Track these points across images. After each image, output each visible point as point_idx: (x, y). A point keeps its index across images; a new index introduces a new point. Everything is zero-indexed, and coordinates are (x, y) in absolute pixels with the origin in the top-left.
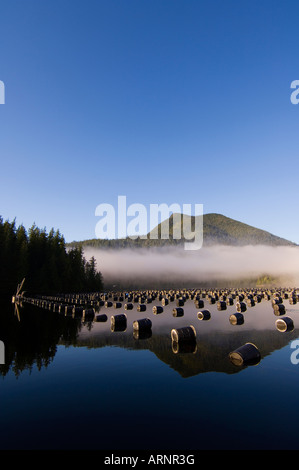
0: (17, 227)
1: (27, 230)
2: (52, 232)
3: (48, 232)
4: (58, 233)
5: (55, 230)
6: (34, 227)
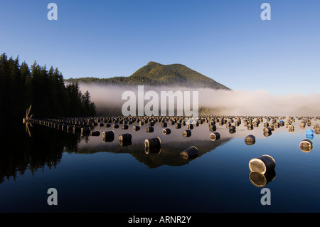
0: (20, 63)
1: (29, 66)
2: (52, 69)
3: (48, 69)
4: (57, 70)
5: (54, 68)
6: (35, 64)
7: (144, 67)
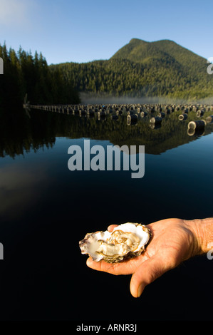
1: (16, 53)
3: (33, 55)
4: (41, 55)
6: (20, 49)
7: (126, 47)
